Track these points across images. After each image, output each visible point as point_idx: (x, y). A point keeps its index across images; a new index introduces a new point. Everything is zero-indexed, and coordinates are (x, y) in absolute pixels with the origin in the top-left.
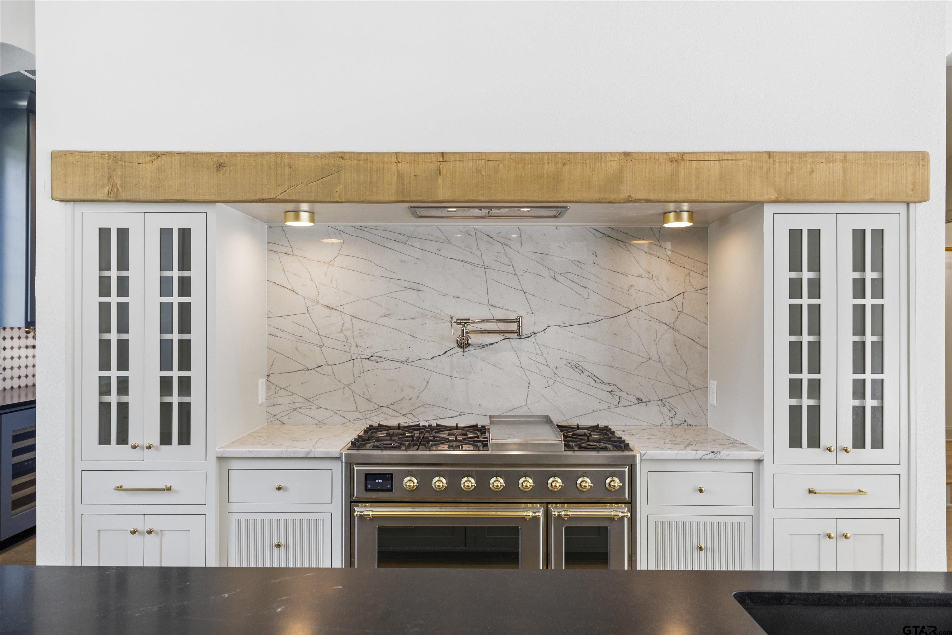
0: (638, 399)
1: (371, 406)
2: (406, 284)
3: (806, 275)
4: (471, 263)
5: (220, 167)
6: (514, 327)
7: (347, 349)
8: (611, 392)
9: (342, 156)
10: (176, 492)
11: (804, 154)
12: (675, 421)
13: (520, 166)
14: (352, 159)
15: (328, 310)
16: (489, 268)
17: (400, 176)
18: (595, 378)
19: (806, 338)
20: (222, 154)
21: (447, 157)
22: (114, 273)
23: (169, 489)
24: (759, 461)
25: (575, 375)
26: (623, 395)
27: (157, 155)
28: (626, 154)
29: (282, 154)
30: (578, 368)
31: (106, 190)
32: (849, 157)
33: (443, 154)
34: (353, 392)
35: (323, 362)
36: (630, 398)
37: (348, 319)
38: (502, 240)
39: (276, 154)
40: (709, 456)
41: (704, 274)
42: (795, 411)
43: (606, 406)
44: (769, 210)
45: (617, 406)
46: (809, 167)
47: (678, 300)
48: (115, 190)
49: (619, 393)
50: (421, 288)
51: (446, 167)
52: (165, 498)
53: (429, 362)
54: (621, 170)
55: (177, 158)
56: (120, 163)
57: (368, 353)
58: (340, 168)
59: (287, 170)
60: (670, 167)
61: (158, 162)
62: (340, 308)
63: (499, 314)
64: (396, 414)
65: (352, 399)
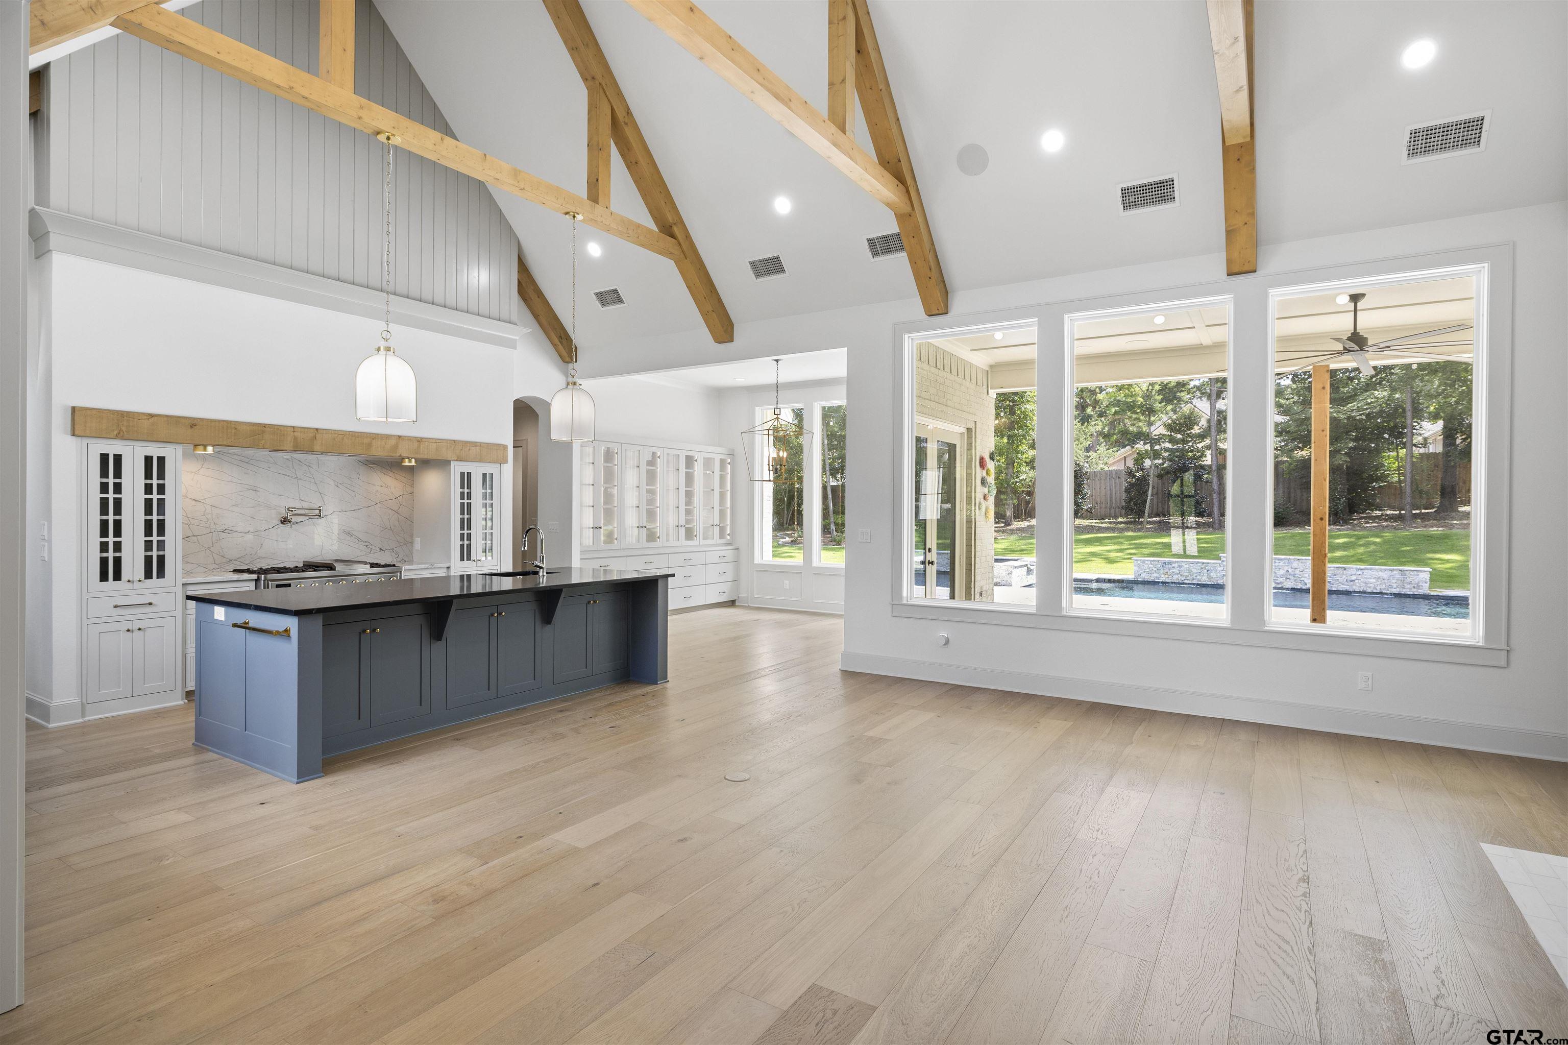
0: (381, 549)
1: (224, 560)
2: (247, 487)
3: (466, 490)
4: (289, 476)
5: (192, 426)
6: (317, 512)
7: (208, 525)
8: (366, 546)
9: (265, 426)
10: (156, 605)
11: (466, 442)
12: (398, 560)
13: (354, 438)
14: (270, 428)
15: (194, 502)
16: (300, 479)
17: (295, 438)
18: (359, 539)
19: (466, 516)
20: (194, 419)
21: (319, 431)
22: (111, 480)
23: (150, 604)
24: (448, 568)
25: (348, 538)
26: (373, 547)
27: (152, 416)
28: (400, 437)
29: (230, 422)
30: (349, 534)
31: (116, 433)
32: (482, 445)
33: (317, 429)
34: (212, 552)
35: (191, 534)
36: (376, 548)
37: (208, 507)
38: (307, 464)
39: (227, 422)
40: (431, 567)
41: (412, 486)
42: (462, 546)
43: (364, 553)
44: (453, 463)
45: (370, 553)
46: (468, 448)
47: (400, 498)
48: (122, 433)
49: (371, 547)
50: (258, 489)
51: (318, 436)
52: (149, 609)
53: (263, 533)
54: (397, 443)
55: (165, 418)
56: (125, 418)
57: (223, 528)
58: (263, 432)
59: (233, 431)
60: (416, 444)
61: (152, 420)
62: (204, 501)
63: (305, 505)
64: (242, 564)
65: (211, 556)
